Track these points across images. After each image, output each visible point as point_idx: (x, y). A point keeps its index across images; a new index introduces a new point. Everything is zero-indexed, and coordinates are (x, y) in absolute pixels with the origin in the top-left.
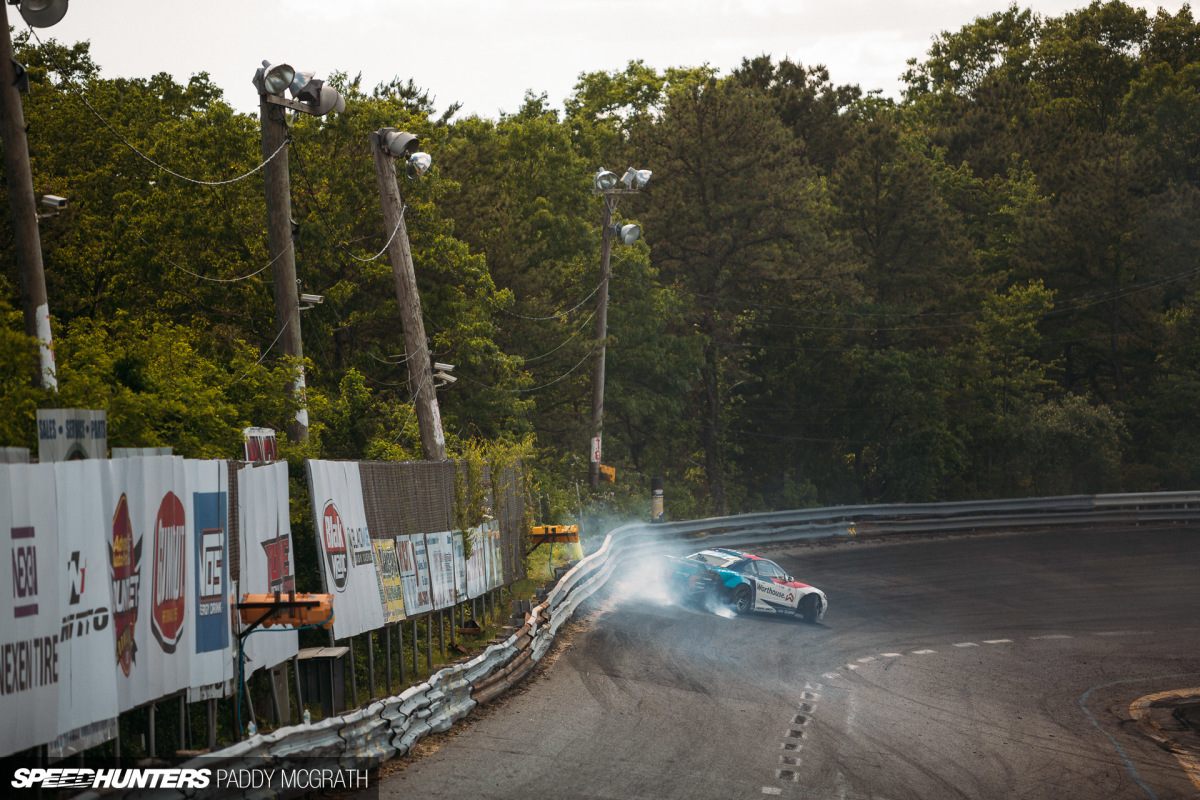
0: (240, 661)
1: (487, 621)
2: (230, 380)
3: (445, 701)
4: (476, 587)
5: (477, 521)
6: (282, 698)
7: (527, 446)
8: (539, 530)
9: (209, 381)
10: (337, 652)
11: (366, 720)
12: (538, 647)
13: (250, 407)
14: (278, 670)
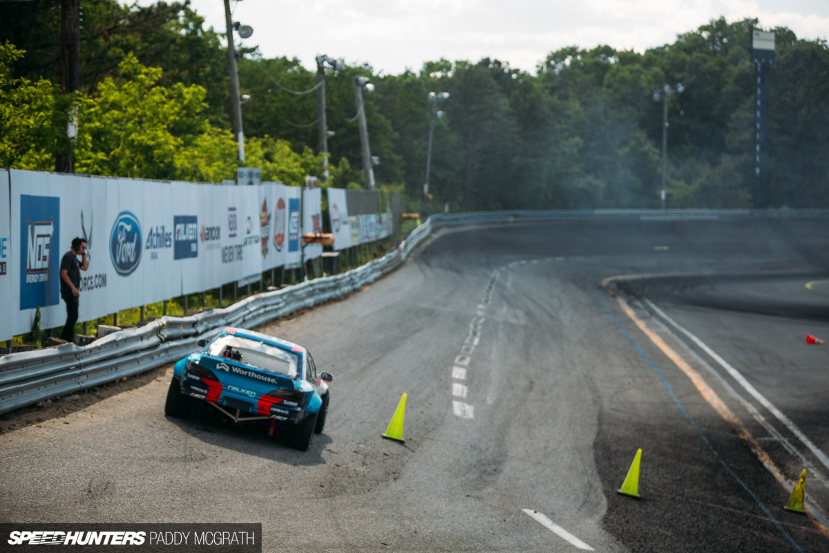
0: (303, 256)
1: (386, 246)
2: (302, 160)
3: (372, 272)
4: (383, 234)
5: (384, 211)
6: (317, 269)
7: (402, 187)
8: (405, 215)
9: (296, 160)
10: (335, 254)
11: (344, 278)
12: (403, 256)
13: (308, 170)
14: (315, 260)
